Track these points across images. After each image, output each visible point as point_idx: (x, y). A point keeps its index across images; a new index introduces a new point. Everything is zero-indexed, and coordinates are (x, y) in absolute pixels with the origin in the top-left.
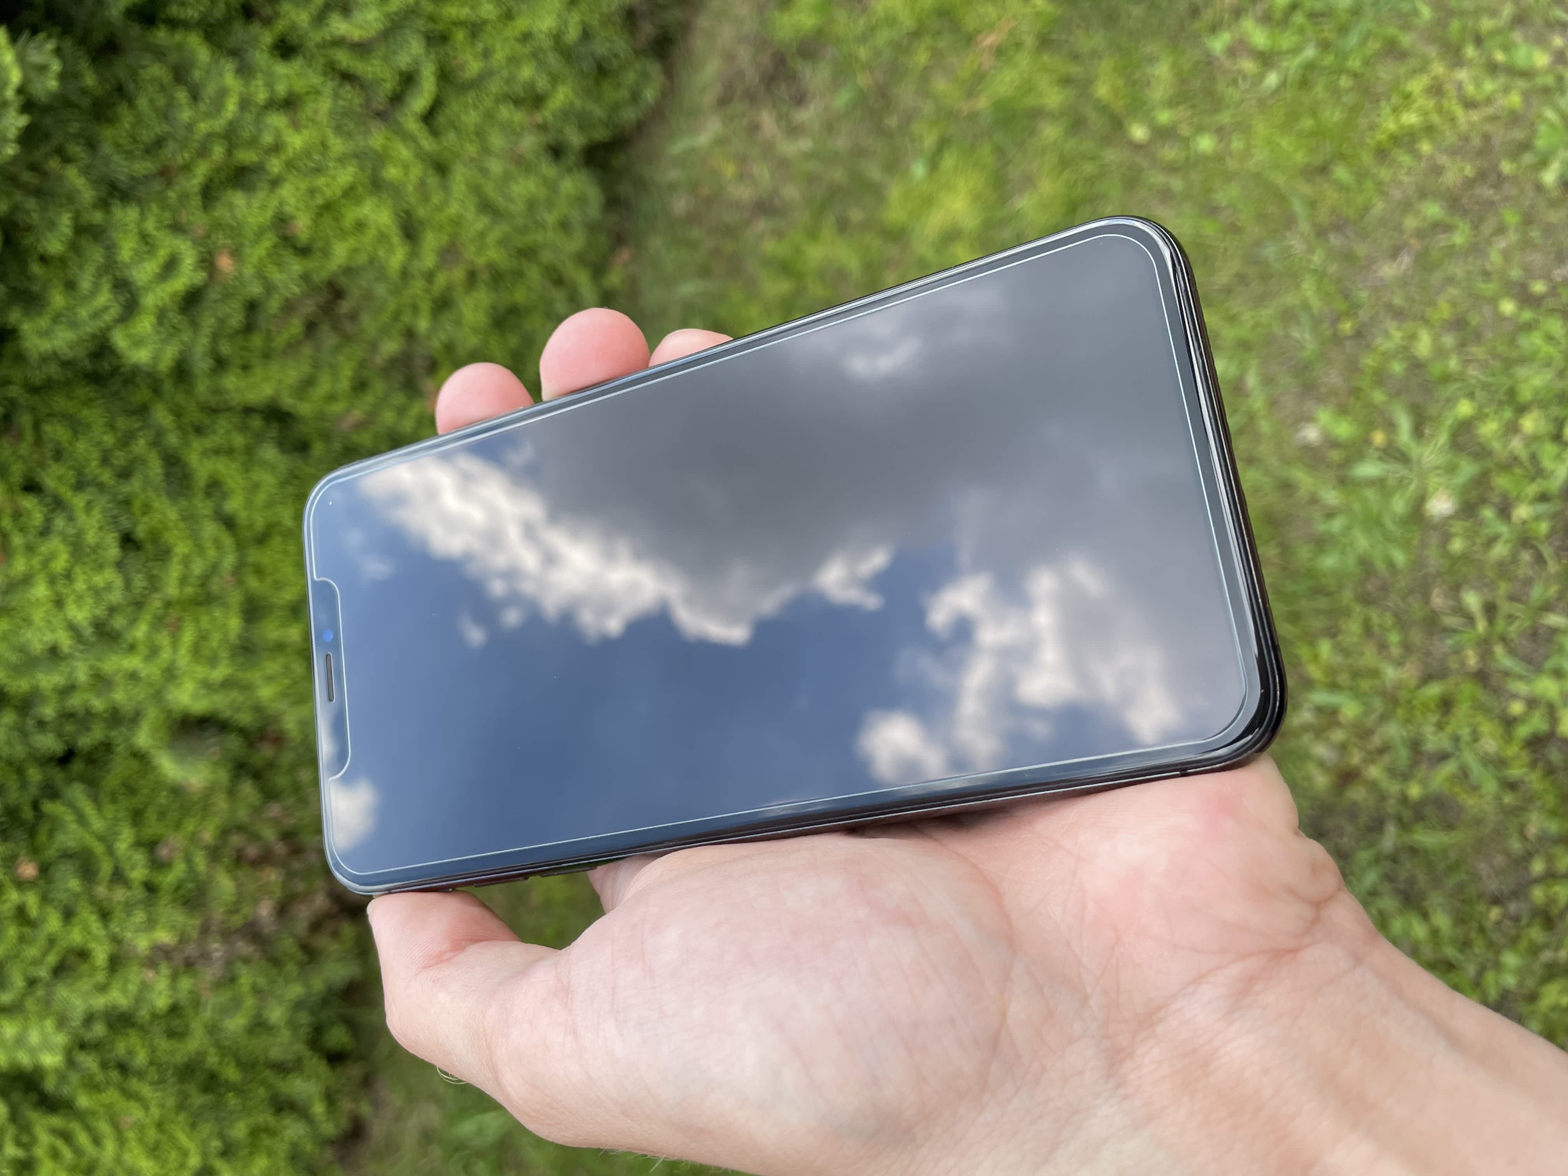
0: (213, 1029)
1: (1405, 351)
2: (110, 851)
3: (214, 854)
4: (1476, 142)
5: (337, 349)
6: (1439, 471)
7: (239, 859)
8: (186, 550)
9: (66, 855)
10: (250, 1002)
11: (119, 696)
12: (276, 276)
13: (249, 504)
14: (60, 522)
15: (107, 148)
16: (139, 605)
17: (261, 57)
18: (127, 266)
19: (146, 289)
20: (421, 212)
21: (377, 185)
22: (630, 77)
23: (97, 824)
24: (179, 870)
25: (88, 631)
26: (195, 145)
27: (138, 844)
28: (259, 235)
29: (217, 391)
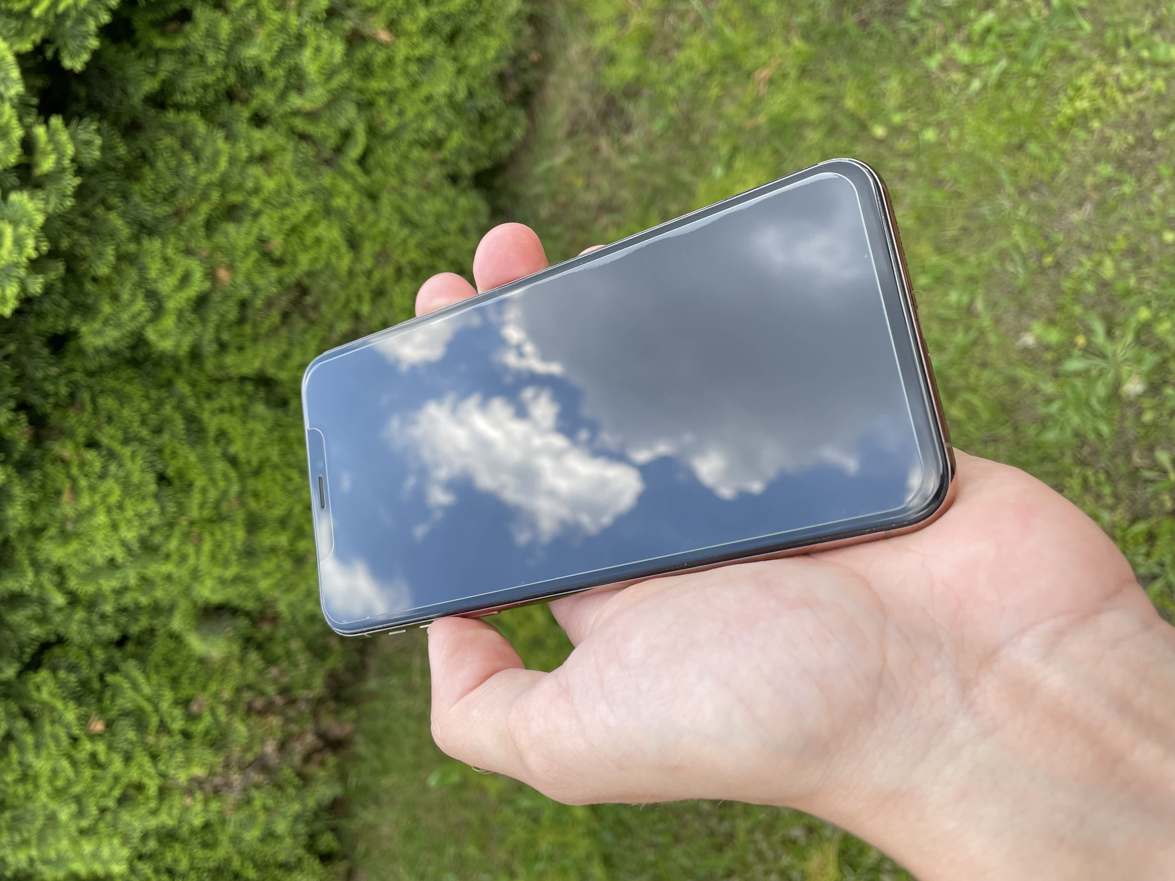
0: (235, 840)
1: (1094, 274)
2: (157, 709)
3: (232, 707)
4: (1134, 117)
5: (305, 331)
6: (1130, 363)
7: (250, 710)
8: (203, 483)
9: (125, 714)
10: (262, 817)
11: (159, 593)
12: (260, 282)
13: (247, 448)
14: (113, 468)
15: (137, 199)
16: (171, 525)
17: (242, 127)
18: (155, 281)
19: (169, 297)
20: (360, 228)
21: (328, 211)
22: (503, 122)
23: (147, 690)
24: (207, 720)
25: (136, 546)
26: (199, 192)
27: (176, 703)
28: (247, 254)
29: (221, 367)
